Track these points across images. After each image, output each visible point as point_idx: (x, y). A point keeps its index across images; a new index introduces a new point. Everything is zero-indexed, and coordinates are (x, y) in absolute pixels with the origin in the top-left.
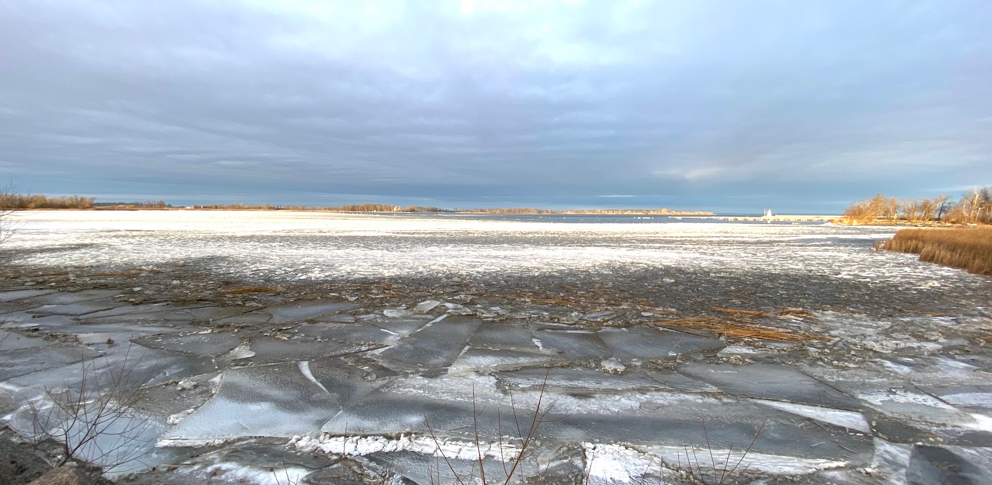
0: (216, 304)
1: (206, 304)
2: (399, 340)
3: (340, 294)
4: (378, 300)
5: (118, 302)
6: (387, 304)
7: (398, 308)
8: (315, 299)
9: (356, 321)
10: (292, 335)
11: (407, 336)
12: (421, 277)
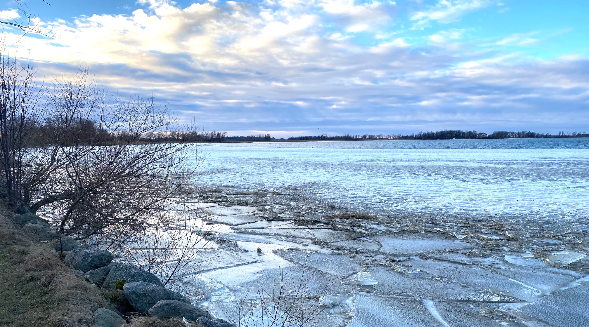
0: (329, 226)
1: (320, 226)
2: (538, 297)
3: (444, 229)
4: (492, 242)
5: (257, 217)
6: (505, 248)
7: (523, 255)
8: (418, 232)
9: (473, 264)
10: (407, 268)
11: (548, 294)
12: (540, 218)
